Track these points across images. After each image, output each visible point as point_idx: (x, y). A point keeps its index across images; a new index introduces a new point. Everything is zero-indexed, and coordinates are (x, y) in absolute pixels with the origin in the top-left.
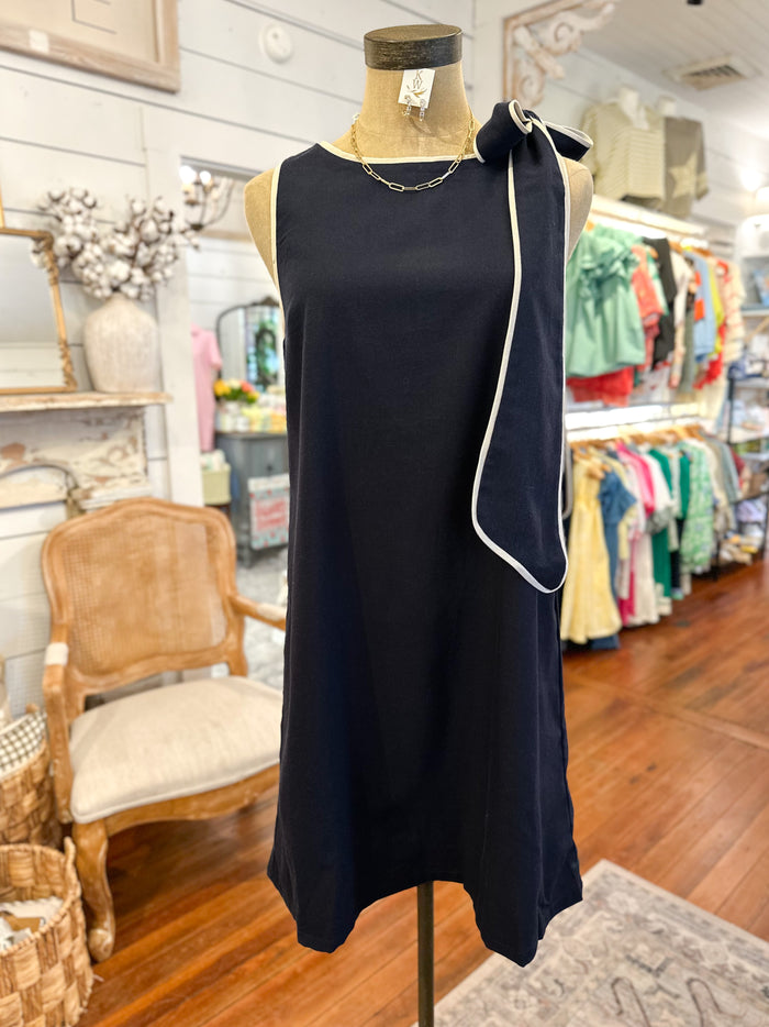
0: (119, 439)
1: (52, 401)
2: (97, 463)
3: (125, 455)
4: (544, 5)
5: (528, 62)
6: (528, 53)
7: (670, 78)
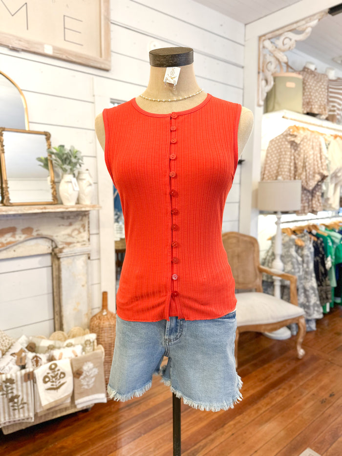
0: (77, 225)
1: (45, 208)
2: (67, 236)
3: (80, 232)
4: (278, 30)
5: (269, 55)
6: (270, 51)
7: (335, 62)
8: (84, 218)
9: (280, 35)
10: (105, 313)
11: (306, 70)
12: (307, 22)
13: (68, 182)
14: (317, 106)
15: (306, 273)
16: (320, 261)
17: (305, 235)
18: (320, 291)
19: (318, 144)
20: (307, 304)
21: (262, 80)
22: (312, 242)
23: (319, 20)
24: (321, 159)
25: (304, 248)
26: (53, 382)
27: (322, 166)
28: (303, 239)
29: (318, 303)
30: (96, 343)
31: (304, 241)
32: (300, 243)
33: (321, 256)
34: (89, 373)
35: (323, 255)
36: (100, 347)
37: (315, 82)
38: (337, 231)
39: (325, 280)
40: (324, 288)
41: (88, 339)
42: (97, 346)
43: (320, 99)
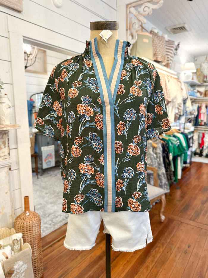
5: (134, 18)
6: (134, 15)
7: (167, 30)
11: (152, 32)
14: (160, 57)
15: (159, 164)
16: (166, 156)
17: (157, 140)
18: (167, 175)
19: (164, 80)
20: (161, 184)
21: (129, 35)
22: (161, 143)
24: (166, 91)
25: (157, 149)
27: (167, 95)
28: (156, 142)
29: (167, 183)
30: (22, 241)
31: (157, 144)
32: (155, 145)
33: (166, 152)
34: (19, 270)
35: (167, 152)
36: (27, 245)
37: (159, 41)
38: (172, 136)
39: (169, 168)
40: (169, 173)
41: (16, 239)
42: (24, 244)
43: (162, 52)
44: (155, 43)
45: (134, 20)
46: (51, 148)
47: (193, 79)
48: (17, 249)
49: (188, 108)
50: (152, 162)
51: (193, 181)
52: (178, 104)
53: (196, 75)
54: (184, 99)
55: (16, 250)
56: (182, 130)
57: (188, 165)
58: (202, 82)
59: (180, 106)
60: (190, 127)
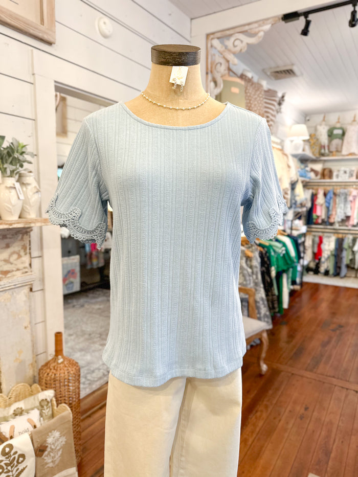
0: (16, 247)
3: (20, 256)
4: (228, 29)
5: (219, 56)
6: (219, 52)
7: (265, 73)
8: (25, 236)
9: (231, 35)
10: (61, 361)
11: (244, 77)
12: (260, 26)
13: (11, 187)
15: (256, 284)
16: (265, 271)
17: (252, 246)
18: (268, 301)
21: (210, 81)
22: (258, 252)
23: (272, 25)
25: (252, 259)
26: (9, 471)
28: (251, 249)
29: (268, 313)
30: (55, 403)
31: (252, 252)
32: (250, 254)
33: (266, 266)
34: (54, 446)
35: (268, 265)
36: (64, 407)
37: (254, 91)
38: (274, 240)
39: (271, 290)
40: (270, 298)
41: (44, 398)
42: (57, 406)
43: (259, 108)
44: (248, 94)
45: (218, 59)
46: (73, 259)
47: (304, 150)
48: (47, 414)
49: (298, 196)
50: (245, 280)
51: (306, 312)
52: (284, 190)
53: (308, 144)
54: (293, 183)
55: (46, 416)
56: (288, 231)
57: (297, 287)
58: (318, 155)
59: (286, 193)
60: (301, 227)
